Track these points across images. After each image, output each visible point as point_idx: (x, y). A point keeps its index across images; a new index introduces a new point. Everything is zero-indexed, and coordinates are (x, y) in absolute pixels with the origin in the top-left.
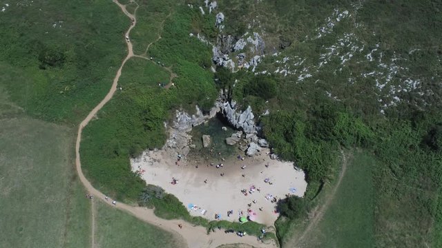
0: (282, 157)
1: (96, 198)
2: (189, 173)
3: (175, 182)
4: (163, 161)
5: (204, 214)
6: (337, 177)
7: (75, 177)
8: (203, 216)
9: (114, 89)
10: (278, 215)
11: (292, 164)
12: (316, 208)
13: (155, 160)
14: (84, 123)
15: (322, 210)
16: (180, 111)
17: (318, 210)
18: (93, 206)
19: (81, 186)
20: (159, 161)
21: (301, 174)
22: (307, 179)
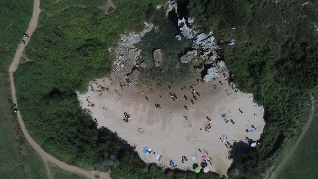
0: (242, 87)
1: (49, 163)
2: (141, 106)
3: (127, 118)
4: (112, 88)
5: (159, 160)
6: (300, 132)
7: (22, 140)
8: (158, 163)
9: (37, 11)
10: (231, 161)
11: (251, 95)
12: (272, 168)
13: (103, 88)
14: (13, 68)
15: (277, 170)
16: (125, 34)
17: (273, 170)
18: (48, 171)
19: (31, 150)
20: (107, 89)
21: (261, 110)
22: (266, 117)
